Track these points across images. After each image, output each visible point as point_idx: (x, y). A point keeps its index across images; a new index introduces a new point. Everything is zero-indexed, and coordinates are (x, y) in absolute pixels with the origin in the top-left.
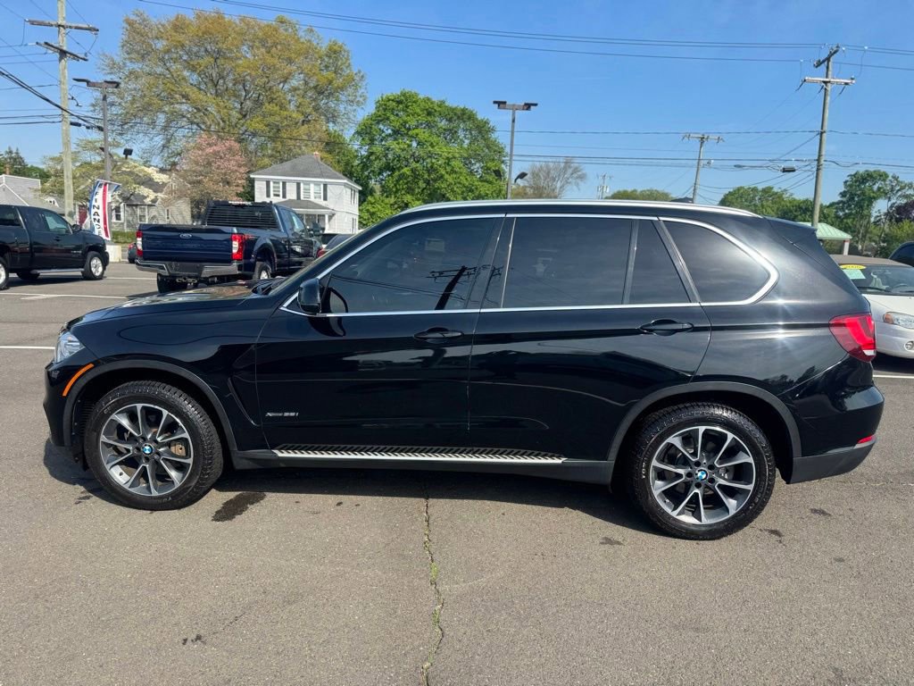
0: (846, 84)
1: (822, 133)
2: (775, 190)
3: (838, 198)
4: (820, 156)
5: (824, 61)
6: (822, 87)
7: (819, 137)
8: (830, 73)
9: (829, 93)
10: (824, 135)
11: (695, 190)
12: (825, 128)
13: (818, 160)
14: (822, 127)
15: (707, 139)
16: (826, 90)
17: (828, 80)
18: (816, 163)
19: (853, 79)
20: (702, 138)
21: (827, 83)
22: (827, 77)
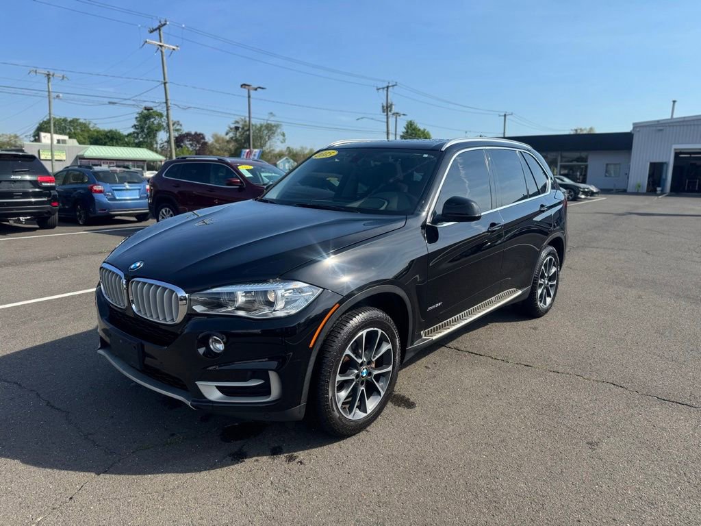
0: (174, 49)
1: (165, 83)
2: (81, 121)
3: (132, 130)
4: (167, 100)
5: (156, 30)
6: (158, 49)
7: (163, 85)
8: (162, 39)
9: (164, 54)
10: (167, 85)
12: (167, 80)
13: (166, 103)
14: (164, 79)
15: (53, 75)
16: (162, 51)
17: (161, 44)
18: (165, 105)
19: (177, 46)
20: (48, 75)
21: (161, 46)
22: (161, 42)
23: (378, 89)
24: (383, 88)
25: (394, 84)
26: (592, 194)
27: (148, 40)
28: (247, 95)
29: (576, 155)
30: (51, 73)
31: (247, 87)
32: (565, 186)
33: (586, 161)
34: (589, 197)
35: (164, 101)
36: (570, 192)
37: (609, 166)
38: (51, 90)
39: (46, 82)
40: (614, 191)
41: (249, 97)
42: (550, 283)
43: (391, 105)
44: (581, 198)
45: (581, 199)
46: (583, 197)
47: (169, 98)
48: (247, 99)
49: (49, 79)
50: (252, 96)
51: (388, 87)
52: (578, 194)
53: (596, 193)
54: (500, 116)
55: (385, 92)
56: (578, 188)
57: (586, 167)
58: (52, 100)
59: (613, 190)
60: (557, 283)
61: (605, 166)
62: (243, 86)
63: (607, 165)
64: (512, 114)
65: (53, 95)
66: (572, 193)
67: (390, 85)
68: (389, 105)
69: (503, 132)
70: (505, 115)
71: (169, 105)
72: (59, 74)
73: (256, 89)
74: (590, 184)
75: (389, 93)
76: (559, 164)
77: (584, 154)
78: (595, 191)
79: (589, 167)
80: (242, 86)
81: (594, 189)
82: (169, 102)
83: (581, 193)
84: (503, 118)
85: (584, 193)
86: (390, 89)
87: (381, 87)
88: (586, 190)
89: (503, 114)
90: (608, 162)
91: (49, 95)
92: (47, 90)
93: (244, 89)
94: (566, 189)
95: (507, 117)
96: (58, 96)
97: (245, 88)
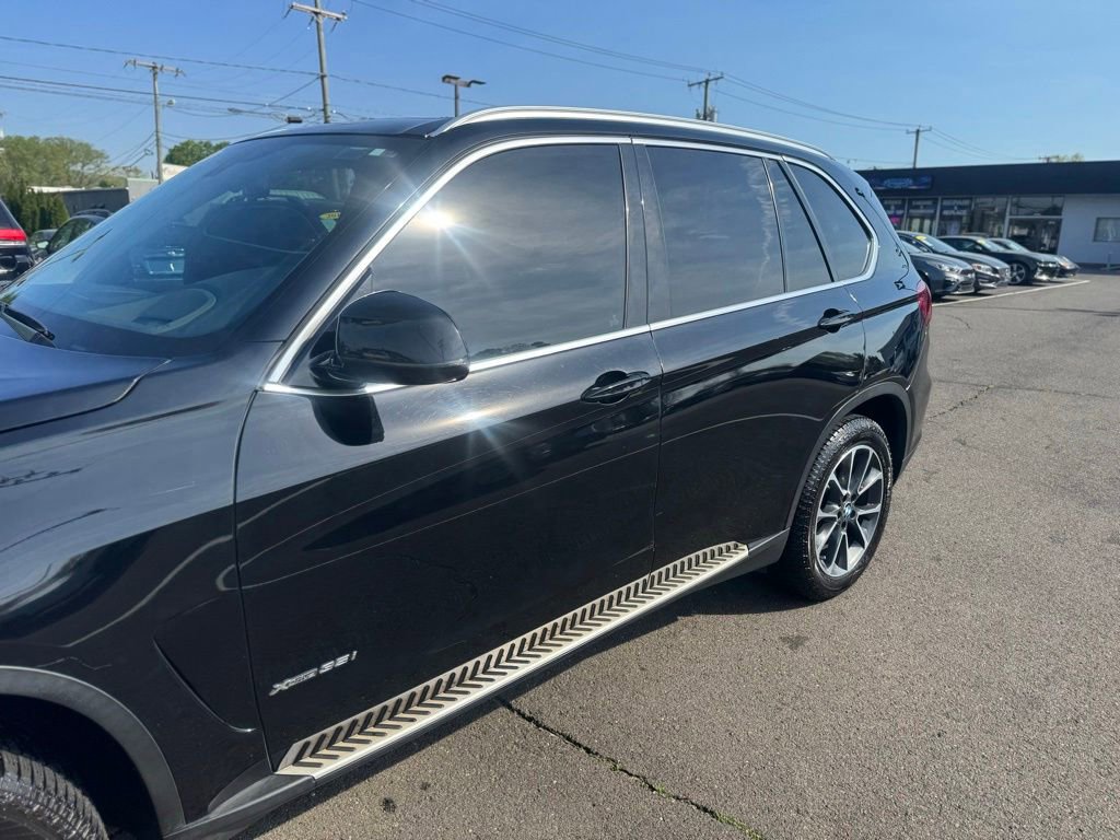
0: (338, 19)
1: (322, 77)
4: (325, 105)
6: (312, 19)
7: (320, 81)
9: (322, 27)
10: (326, 80)
11: (158, 140)
12: (325, 72)
13: (324, 110)
14: (322, 70)
15: (161, 69)
16: (318, 23)
17: (318, 10)
18: (322, 114)
19: (344, 14)
20: (154, 68)
21: (316, 13)
22: (316, 6)
23: (690, 86)
24: (700, 83)
25: (719, 75)
26: (1062, 272)
27: (294, 4)
28: (453, 96)
29: (1046, 201)
30: (159, 66)
31: (452, 81)
32: (1008, 258)
33: (1060, 214)
34: (1055, 279)
35: (322, 107)
36: (1019, 268)
37: (1102, 222)
38: (157, 92)
39: (151, 79)
40: (1108, 267)
41: (456, 98)
42: (861, 512)
43: (712, 112)
44: (1040, 281)
45: (1039, 283)
46: (1044, 278)
47: (328, 102)
48: (453, 102)
49: (155, 74)
50: (461, 97)
51: (707, 82)
52: (1035, 271)
53: (1072, 271)
54: (908, 132)
55: (703, 90)
56: (1035, 261)
57: (1059, 222)
58: (159, 108)
59: (1105, 266)
60: (884, 511)
61: (1095, 221)
62: (446, 78)
63: (1098, 219)
64: (930, 130)
65: (162, 100)
66: (1023, 271)
67: (711, 77)
68: (708, 111)
69: (912, 160)
70: (918, 132)
71: (329, 114)
72: (170, 67)
73: (469, 85)
74: (1061, 255)
75: (709, 91)
76: (1008, 218)
77: (1058, 201)
78: (1068, 268)
79: (1064, 223)
80: (444, 79)
81: (1067, 264)
82: (329, 109)
83: (1039, 270)
84: (914, 135)
85: (1047, 270)
86: (711, 84)
87: (695, 81)
88: (1051, 265)
89: (915, 129)
90: (1100, 216)
91: (156, 101)
92: (152, 91)
93: (449, 85)
94: (1008, 263)
95: (921, 135)
96: (170, 103)
97: (449, 82)
